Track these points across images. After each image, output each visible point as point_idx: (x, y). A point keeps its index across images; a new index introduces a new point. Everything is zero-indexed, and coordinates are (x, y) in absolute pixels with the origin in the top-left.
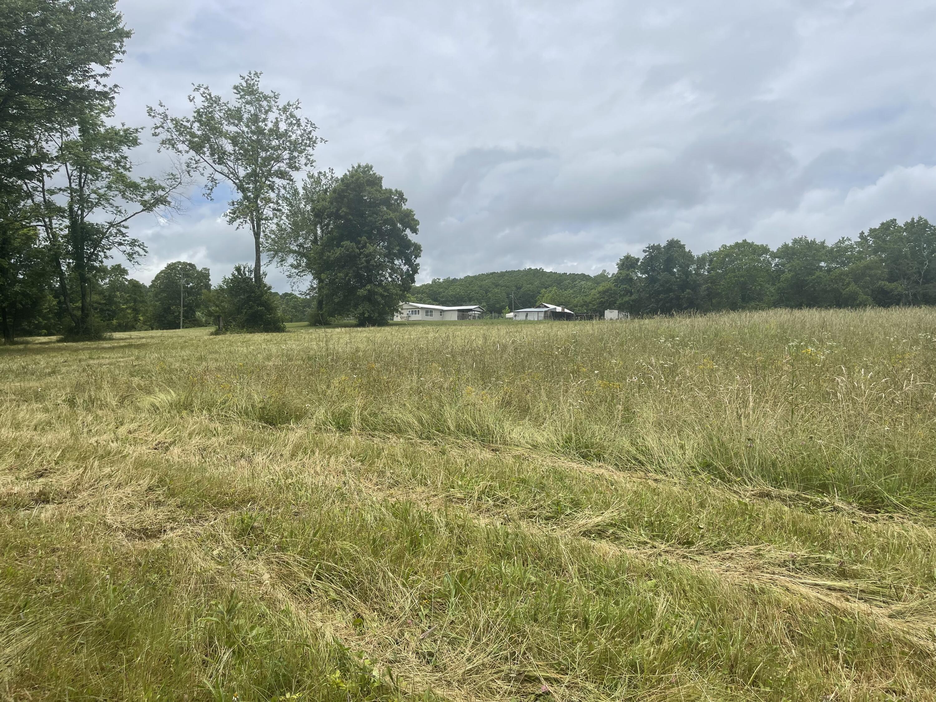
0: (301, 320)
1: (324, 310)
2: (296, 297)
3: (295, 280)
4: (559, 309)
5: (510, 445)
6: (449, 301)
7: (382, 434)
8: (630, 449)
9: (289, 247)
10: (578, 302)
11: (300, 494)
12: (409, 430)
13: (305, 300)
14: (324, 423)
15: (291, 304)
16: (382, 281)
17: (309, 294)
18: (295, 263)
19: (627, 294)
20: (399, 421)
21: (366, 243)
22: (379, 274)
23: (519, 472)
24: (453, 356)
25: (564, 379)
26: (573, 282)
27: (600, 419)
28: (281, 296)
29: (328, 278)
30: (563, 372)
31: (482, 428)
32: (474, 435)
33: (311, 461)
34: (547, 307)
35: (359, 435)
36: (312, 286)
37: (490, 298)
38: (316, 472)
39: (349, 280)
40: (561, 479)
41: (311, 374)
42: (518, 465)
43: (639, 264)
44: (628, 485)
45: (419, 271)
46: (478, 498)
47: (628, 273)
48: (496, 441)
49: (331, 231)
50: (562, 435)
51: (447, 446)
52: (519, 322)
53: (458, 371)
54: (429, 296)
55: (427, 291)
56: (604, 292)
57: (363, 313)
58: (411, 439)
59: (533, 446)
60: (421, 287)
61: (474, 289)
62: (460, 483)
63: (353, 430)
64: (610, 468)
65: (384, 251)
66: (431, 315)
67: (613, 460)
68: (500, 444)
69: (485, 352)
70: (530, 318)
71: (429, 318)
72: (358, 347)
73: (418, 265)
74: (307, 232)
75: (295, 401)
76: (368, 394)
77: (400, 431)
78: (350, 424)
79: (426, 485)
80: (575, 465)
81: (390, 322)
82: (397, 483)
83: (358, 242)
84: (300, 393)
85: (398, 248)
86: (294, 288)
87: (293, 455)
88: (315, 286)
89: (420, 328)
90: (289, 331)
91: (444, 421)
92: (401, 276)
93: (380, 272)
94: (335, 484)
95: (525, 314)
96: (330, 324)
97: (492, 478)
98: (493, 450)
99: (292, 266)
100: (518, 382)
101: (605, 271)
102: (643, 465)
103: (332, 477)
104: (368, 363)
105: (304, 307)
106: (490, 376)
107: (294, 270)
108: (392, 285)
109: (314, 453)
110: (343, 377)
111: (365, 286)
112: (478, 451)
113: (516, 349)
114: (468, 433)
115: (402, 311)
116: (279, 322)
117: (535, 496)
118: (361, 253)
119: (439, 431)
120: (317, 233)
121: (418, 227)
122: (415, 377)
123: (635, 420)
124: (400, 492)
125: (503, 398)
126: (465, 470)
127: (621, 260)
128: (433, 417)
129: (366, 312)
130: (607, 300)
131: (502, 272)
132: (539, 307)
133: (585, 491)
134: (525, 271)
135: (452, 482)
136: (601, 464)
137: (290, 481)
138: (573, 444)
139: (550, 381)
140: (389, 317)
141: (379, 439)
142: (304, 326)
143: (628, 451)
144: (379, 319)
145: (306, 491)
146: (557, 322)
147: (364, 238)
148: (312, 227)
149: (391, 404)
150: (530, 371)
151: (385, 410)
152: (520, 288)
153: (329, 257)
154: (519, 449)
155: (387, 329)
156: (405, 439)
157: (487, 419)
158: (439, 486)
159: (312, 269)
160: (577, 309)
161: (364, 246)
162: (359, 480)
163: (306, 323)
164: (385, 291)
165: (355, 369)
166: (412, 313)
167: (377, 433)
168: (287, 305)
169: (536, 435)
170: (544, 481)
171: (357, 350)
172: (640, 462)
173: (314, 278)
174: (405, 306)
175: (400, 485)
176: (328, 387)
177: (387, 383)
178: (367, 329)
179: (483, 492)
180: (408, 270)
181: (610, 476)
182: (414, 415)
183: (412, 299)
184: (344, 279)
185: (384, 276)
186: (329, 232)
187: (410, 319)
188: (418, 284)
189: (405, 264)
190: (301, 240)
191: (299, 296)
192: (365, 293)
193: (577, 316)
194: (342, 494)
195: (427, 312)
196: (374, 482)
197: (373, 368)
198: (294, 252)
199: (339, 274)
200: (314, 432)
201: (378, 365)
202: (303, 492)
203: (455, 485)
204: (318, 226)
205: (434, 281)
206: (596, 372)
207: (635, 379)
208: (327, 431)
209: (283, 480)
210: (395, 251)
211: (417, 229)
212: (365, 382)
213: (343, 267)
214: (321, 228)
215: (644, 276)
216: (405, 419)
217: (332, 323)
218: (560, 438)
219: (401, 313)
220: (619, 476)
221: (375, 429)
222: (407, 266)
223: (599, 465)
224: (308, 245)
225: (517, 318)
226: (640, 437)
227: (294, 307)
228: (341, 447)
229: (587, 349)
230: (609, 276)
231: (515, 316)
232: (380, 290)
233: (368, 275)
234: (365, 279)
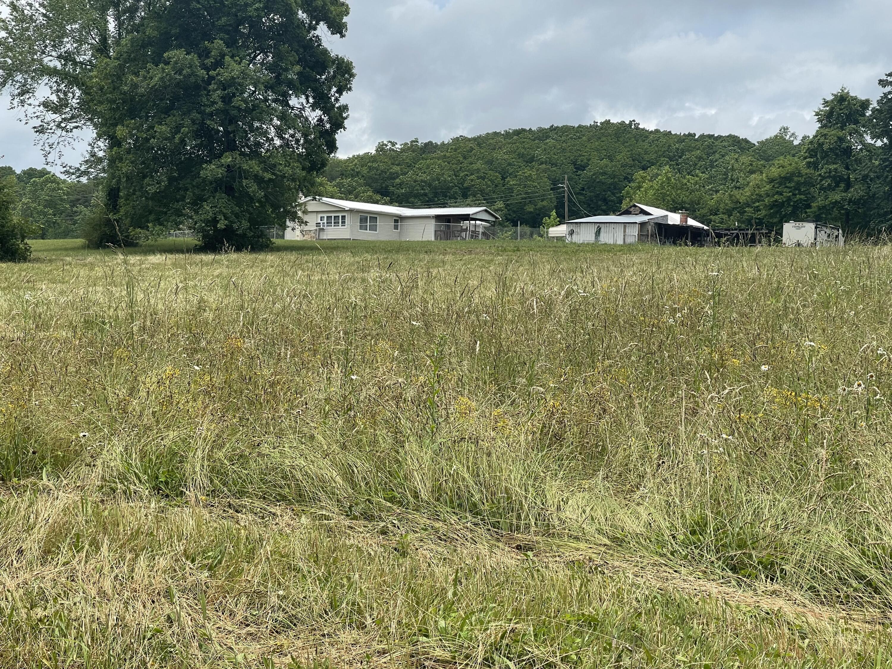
0: (65, 234)
1: (122, 211)
2: (54, 180)
3: (54, 139)
4: (674, 219)
5: (560, 536)
6: (416, 196)
7: (258, 503)
8: (847, 553)
9: (40, 61)
10: (718, 202)
11: (63, 643)
12: (322, 495)
13: (76, 188)
14: (123, 478)
15: (44, 196)
16: (259, 145)
17: (85, 173)
18: (54, 98)
19: (837, 186)
20: (299, 476)
21: (223, 56)
22: (252, 129)
23: (581, 601)
24: (427, 325)
25: (687, 382)
26: (708, 155)
27: (773, 479)
28: (19, 177)
29: (132, 136)
30: (684, 368)
31: (493, 494)
32: (475, 510)
33: (90, 567)
34: (647, 214)
35: (205, 506)
36: (93, 155)
37: (511, 190)
38: (102, 593)
39: (183, 142)
40: (681, 621)
41: (93, 362)
42: (578, 583)
43: (869, 113)
44: (841, 638)
45: (346, 123)
46: (486, 659)
47: (841, 134)
48: (528, 527)
49: (142, 25)
50: (683, 516)
51: (411, 536)
52: (580, 248)
53: (439, 361)
54: (369, 182)
55: (365, 171)
56: (784, 180)
57: (214, 221)
58: (327, 518)
59: (614, 539)
60: (350, 160)
61: (475, 167)
62: (442, 623)
63: (190, 494)
64: (796, 595)
65: (267, 75)
66: (373, 228)
67: (805, 581)
68: (536, 533)
69: (502, 317)
70: (606, 238)
71: (367, 235)
72: (201, 300)
73: (345, 108)
74: (83, 27)
75: (54, 424)
76: (225, 411)
77: (301, 498)
78: (183, 481)
79: (362, 626)
80: (713, 588)
81: (277, 241)
82: (294, 620)
83: (205, 54)
84: (66, 405)
85: (297, 68)
86: (50, 158)
87: (47, 552)
88: (101, 154)
89: (347, 258)
90: (37, 260)
91: (406, 478)
92: (305, 135)
93: (256, 124)
94: (145, 622)
95: (593, 230)
96: (135, 245)
97: (517, 613)
98: (518, 547)
99: (46, 105)
100: (579, 389)
101: (785, 130)
102: (877, 590)
103: (139, 605)
104: (227, 337)
105: (74, 203)
106: (513, 374)
107: (50, 116)
108: (284, 155)
109: (98, 548)
110: (169, 369)
111: (220, 156)
112: (483, 549)
113: (574, 312)
114: (460, 505)
115: (306, 218)
116: (14, 236)
117: (619, 658)
118: (211, 78)
119: (392, 500)
120: (106, 29)
121: (345, 19)
122: (337, 372)
123: (859, 485)
124: (299, 643)
125: (544, 426)
126: (455, 594)
127: (826, 103)
128: (378, 469)
129: (220, 217)
130: (789, 199)
131: (541, 130)
132: (627, 212)
133: (738, 651)
134: (594, 127)
135: (424, 622)
136: (776, 587)
137: (39, 612)
138: (709, 538)
139: (654, 389)
140: (274, 231)
141: (251, 517)
142: (73, 249)
143: (842, 557)
144: (250, 234)
145: (79, 636)
146: (671, 250)
147: (219, 43)
148: (96, 15)
149: (280, 435)
150: (607, 362)
151: (265, 449)
152: (582, 168)
153: (135, 86)
154: (582, 545)
155: (270, 257)
156: (314, 517)
157: (505, 474)
158: (393, 630)
159: (94, 113)
160: (717, 218)
161: (219, 63)
162: (204, 613)
163: (80, 241)
164: (265, 170)
165: (196, 351)
166: (329, 223)
167: (246, 501)
168: (35, 198)
169: (621, 514)
170: (640, 624)
171: (202, 306)
172: (869, 584)
173: (99, 136)
174: (312, 206)
175: (300, 627)
176: (132, 391)
177: (273, 385)
178: (223, 257)
179: (496, 647)
180: (320, 120)
181: (798, 616)
182: (334, 463)
183: (330, 189)
184: (170, 139)
185: (265, 133)
186: (136, 28)
187: (325, 236)
188: (342, 155)
189: (314, 107)
190: (69, 45)
191: (63, 177)
192: (220, 172)
193: (719, 236)
194: (164, 646)
195: (363, 220)
196: (239, 617)
197: (239, 349)
198: (52, 72)
199: (157, 128)
200: (96, 497)
201: (249, 344)
202: (70, 640)
203: (431, 628)
204: (111, 12)
205: (381, 148)
206: (764, 368)
207: (859, 388)
208: (128, 495)
209: (24, 611)
210: (291, 76)
211: (344, 25)
212: (219, 379)
213: (167, 111)
214: (117, 18)
215: (879, 143)
216: (313, 469)
217: (141, 242)
218: (678, 523)
219: (303, 222)
220: (819, 617)
221: (242, 493)
222: (318, 112)
223: (770, 588)
224: (85, 56)
225: (576, 239)
226: (869, 524)
227: (50, 204)
228: (161, 535)
229: (742, 315)
230: (796, 143)
231: (572, 233)
232: (254, 166)
233: (226, 132)
234: (219, 141)
